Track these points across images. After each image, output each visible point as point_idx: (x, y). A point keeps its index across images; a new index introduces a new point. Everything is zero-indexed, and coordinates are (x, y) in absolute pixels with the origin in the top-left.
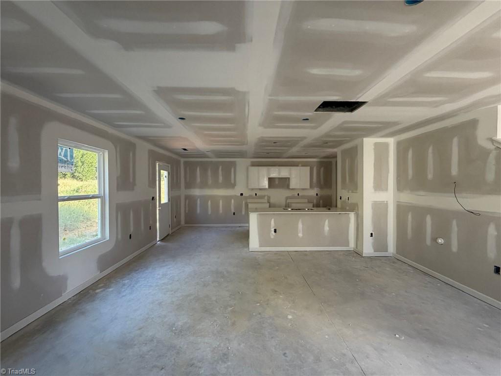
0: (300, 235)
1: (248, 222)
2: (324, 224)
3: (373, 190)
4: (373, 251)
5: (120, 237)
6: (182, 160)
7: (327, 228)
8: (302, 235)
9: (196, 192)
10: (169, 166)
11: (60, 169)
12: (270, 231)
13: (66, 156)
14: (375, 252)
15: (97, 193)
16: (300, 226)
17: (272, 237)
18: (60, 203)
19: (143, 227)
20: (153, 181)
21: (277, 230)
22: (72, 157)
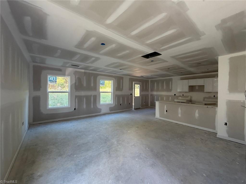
0: (180, 115)
1: (155, 106)
2: (195, 112)
3: (228, 92)
4: (228, 136)
5: (116, 104)
6: (150, 80)
7: (197, 115)
8: (180, 116)
9: (155, 93)
10: (140, 83)
11: (100, 86)
12: (164, 111)
13: (103, 83)
14: (229, 137)
15: (111, 91)
16: (180, 111)
17: (165, 114)
18: (101, 93)
19: (126, 103)
20: (131, 88)
21: (167, 111)
22: (104, 83)
